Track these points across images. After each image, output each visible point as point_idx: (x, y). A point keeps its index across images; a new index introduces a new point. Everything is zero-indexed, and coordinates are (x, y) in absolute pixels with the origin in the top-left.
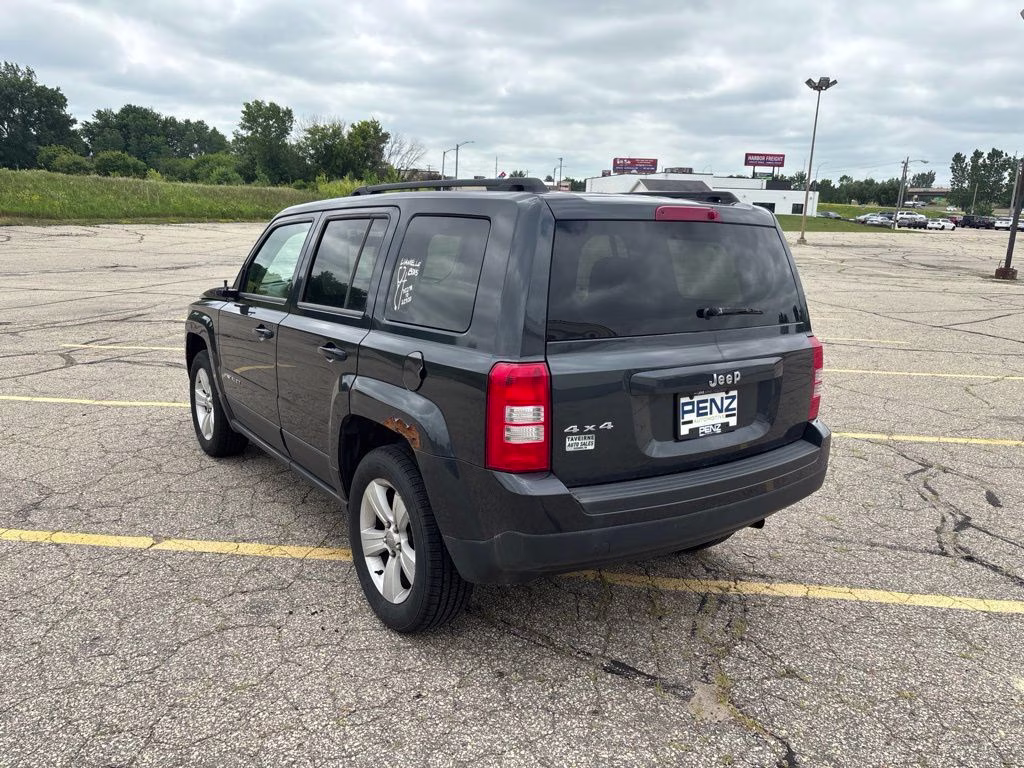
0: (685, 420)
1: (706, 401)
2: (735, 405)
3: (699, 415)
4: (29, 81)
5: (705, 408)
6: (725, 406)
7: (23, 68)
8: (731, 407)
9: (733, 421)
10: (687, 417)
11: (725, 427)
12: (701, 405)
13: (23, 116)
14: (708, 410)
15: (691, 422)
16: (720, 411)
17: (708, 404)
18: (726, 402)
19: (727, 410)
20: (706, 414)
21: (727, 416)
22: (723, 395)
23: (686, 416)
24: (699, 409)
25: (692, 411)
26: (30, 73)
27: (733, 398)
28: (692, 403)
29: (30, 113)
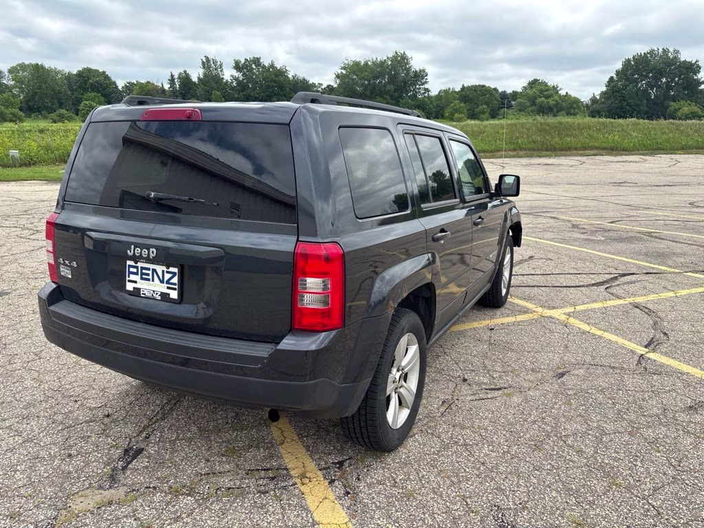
0: (130, 279)
1: (148, 269)
2: (175, 280)
3: (142, 279)
4: (675, 58)
5: (148, 275)
6: (166, 279)
7: (671, 50)
8: (171, 281)
9: (174, 295)
10: (133, 277)
11: (165, 296)
12: (144, 271)
13: (668, 83)
14: (150, 277)
15: (135, 282)
16: (162, 282)
17: (150, 272)
18: (167, 276)
19: (168, 282)
20: (148, 280)
21: (168, 288)
22: (164, 268)
23: (131, 275)
24: (142, 274)
25: (136, 274)
26: (677, 52)
27: (174, 274)
28: (137, 267)
29: (673, 80)
